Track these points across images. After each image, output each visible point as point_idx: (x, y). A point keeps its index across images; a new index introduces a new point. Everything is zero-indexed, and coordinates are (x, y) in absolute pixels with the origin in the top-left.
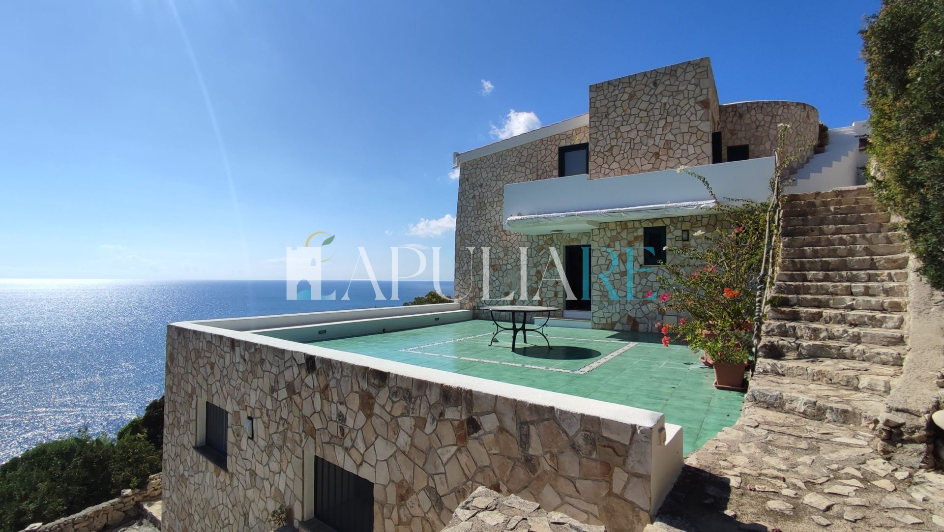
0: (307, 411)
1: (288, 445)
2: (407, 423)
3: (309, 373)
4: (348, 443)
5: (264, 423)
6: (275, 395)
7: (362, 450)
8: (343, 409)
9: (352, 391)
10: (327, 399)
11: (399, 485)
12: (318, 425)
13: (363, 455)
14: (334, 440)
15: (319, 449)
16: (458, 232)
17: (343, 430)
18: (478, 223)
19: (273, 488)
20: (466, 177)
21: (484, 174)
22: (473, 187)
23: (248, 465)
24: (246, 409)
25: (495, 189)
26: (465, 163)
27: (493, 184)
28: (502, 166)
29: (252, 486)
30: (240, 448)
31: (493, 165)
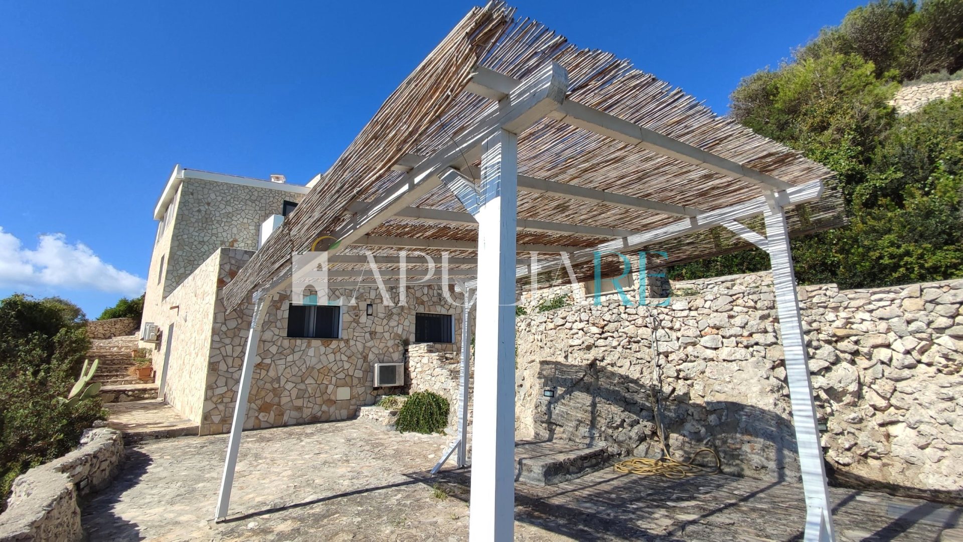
0: (418, 294)
1: (406, 311)
4: (442, 303)
8: (440, 291)
12: (426, 299)
13: (450, 306)
15: (427, 309)
16: (175, 237)
17: (440, 299)
18: (202, 235)
19: (393, 334)
20: (191, 191)
21: (213, 196)
22: (199, 202)
23: (368, 329)
24: (365, 300)
25: (224, 211)
26: (191, 179)
27: (222, 206)
28: (233, 196)
29: (372, 339)
30: (358, 323)
31: (222, 191)
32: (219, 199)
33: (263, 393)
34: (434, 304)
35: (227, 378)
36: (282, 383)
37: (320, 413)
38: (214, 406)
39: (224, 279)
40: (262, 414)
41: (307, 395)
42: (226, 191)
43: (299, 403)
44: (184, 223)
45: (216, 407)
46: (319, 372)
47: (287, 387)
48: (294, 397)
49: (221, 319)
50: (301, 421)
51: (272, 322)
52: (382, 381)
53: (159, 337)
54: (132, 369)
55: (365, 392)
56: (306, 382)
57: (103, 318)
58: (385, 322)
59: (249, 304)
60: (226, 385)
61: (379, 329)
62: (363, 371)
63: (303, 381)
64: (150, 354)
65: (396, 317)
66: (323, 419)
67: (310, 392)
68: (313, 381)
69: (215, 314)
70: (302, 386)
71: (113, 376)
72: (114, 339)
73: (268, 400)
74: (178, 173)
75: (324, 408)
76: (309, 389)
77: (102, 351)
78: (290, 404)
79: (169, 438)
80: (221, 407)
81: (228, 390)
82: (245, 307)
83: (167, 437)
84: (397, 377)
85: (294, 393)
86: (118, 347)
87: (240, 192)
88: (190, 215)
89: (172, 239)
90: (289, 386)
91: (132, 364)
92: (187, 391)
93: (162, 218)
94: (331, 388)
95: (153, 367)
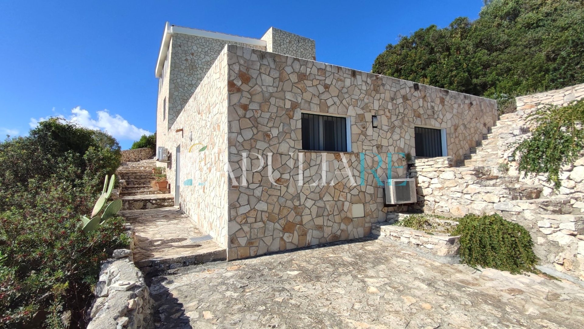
0: (415, 107)
1: (406, 124)
2: (456, 106)
3: (415, 90)
4: (436, 116)
5: (387, 116)
6: (394, 102)
7: (442, 118)
8: (433, 104)
9: (437, 97)
10: (426, 101)
11: (455, 126)
12: (422, 112)
13: (442, 119)
14: (430, 117)
15: (423, 122)
16: (172, 81)
17: (433, 112)
18: (191, 79)
19: (396, 148)
20: (179, 43)
21: (195, 48)
22: (186, 52)
23: (375, 143)
24: (370, 111)
25: (204, 60)
26: (178, 34)
27: (202, 56)
28: (209, 48)
29: (379, 153)
30: (366, 135)
31: (201, 44)
32: (200, 50)
33: (285, 212)
34: (429, 117)
35: (249, 195)
36: (302, 200)
37: (340, 231)
38: (239, 227)
39: (235, 82)
40: (286, 235)
41: (326, 213)
42: (204, 44)
43: (319, 221)
44: (177, 69)
45: (242, 228)
46: (335, 189)
47: (307, 205)
48: (314, 215)
49: (236, 128)
50: (323, 241)
51: (287, 133)
52: (398, 198)
53: (170, 158)
54: (153, 182)
55: (377, 208)
56: (324, 199)
57: (133, 148)
58: (389, 135)
59: (262, 111)
60: (249, 204)
61: (385, 143)
62: (374, 187)
63: (321, 198)
64: (165, 171)
65: (397, 130)
66: (343, 238)
67: (329, 209)
68: (330, 198)
69: (229, 122)
70: (320, 204)
71: (142, 187)
72: (141, 162)
73: (291, 218)
74: (168, 29)
75: (343, 226)
76: (328, 207)
77: (135, 169)
78: (312, 223)
79: (198, 264)
80: (246, 228)
81: (251, 210)
82: (259, 115)
83: (195, 264)
84: (411, 194)
85: (314, 210)
86: (144, 167)
87: (214, 44)
88: (180, 63)
89: (170, 82)
90: (309, 203)
91: (153, 179)
92: (202, 205)
93: (161, 76)
94: (347, 204)
95: (168, 181)
